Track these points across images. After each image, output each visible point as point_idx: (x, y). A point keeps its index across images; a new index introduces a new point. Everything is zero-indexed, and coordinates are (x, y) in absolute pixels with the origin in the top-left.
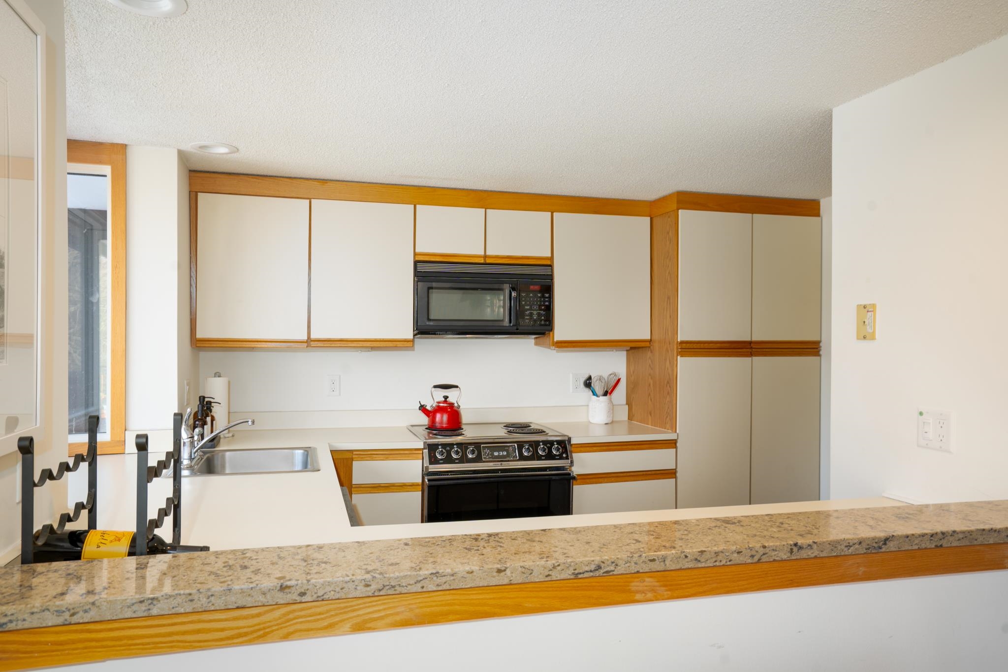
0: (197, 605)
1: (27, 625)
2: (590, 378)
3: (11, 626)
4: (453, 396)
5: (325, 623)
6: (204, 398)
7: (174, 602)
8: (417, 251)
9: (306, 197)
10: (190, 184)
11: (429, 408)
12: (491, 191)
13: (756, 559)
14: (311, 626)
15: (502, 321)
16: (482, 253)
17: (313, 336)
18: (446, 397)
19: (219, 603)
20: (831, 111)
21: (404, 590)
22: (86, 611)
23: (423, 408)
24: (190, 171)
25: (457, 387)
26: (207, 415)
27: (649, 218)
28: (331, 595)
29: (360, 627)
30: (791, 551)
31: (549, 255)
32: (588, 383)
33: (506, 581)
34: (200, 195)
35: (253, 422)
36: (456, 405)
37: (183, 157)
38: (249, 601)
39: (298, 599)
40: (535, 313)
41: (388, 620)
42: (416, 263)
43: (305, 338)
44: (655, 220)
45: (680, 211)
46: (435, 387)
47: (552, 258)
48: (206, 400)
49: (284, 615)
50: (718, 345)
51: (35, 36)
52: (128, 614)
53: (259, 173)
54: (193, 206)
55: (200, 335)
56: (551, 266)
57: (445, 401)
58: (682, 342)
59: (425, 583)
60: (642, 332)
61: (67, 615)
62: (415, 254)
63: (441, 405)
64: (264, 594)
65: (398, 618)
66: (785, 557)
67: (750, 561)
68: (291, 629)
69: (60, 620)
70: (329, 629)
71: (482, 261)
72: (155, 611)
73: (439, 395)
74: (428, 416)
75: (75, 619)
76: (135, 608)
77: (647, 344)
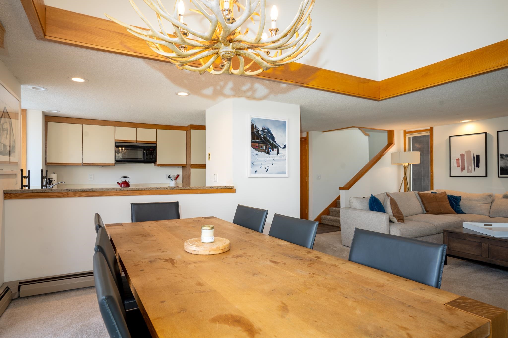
0: (52, 191)
1: (26, 192)
2: (170, 175)
3: (24, 192)
4: (127, 180)
5: (73, 195)
6: (50, 178)
7: (49, 191)
8: (116, 139)
9: (81, 123)
10: (45, 119)
11: (120, 183)
12: (138, 123)
13: (149, 190)
14: (71, 196)
15: (142, 159)
16: (136, 140)
17: (84, 163)
18: (125, 180)
19: (56, 191)
20: (205, 111)
21: (86, 191)
22: (35, 191)
23: (118, 183)
24: (45, 116)
25: (128, 177)
26: (51, 183)
27: (185, 131)
28: (74, 191)
29: (79, 196)
30: (156, 189)
31: (156, 141)
32: (169, 177)
33: (104, 191)
34: (48, 123)
35: (65, 182)
36: (128, 182)
37: (43, 113)
38: (61, 191)
39: (69, 191)
40: (151, 156)
41: (84, 196)
42: (115, 142)
43: (81, 163)
44: (187, 132)
45: (191, 130)
46: (122, 177)
47: (156, 142)
48: (51, 179)
49: (66, 194)
50: (202, 165)
51: (19, 102)
52: (42, 192)
53: (67, 117)
54: (46, 125)
55: (48, 162)
56: (156, 144)
57: (125, 181)
58: (192, 165)
59: (90, 190)
60: (184, 163)
61: (32, 191)
62: (115, 140)
63: (124, 182)
64: (63, 190)
65: (86, 195)
66: (155, 190)
67: (148, 190)
68: (68, 196)
69: (31, 192)
70: (74, 196)
71: (136, 142)
72: (46, 192)
73: (123, 179)
74: (120, 185)
75: (34, 192)
76: (43, 191)
77: (185, 166)
